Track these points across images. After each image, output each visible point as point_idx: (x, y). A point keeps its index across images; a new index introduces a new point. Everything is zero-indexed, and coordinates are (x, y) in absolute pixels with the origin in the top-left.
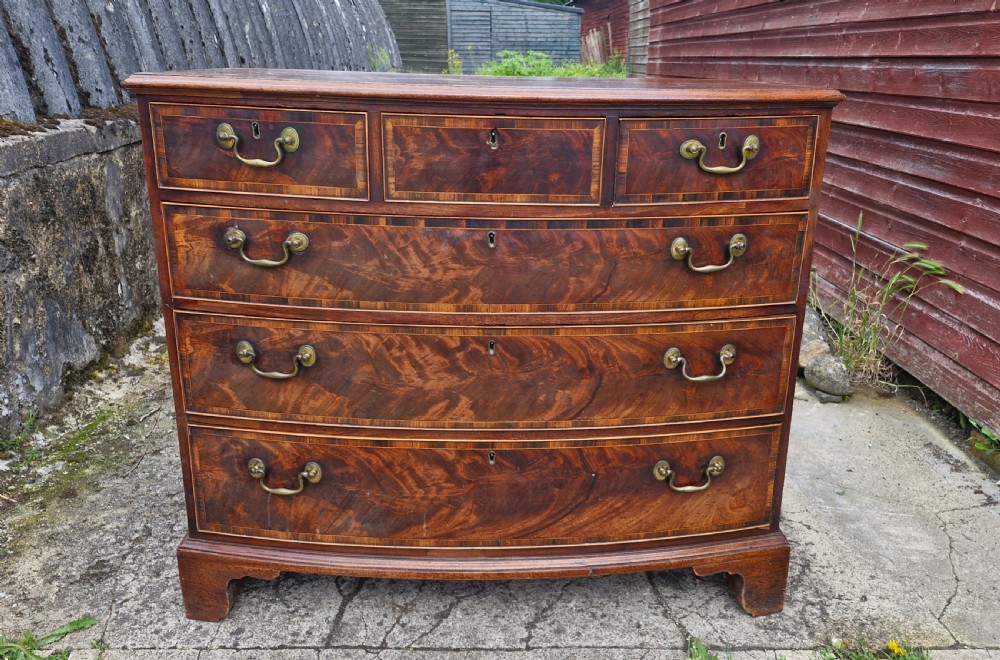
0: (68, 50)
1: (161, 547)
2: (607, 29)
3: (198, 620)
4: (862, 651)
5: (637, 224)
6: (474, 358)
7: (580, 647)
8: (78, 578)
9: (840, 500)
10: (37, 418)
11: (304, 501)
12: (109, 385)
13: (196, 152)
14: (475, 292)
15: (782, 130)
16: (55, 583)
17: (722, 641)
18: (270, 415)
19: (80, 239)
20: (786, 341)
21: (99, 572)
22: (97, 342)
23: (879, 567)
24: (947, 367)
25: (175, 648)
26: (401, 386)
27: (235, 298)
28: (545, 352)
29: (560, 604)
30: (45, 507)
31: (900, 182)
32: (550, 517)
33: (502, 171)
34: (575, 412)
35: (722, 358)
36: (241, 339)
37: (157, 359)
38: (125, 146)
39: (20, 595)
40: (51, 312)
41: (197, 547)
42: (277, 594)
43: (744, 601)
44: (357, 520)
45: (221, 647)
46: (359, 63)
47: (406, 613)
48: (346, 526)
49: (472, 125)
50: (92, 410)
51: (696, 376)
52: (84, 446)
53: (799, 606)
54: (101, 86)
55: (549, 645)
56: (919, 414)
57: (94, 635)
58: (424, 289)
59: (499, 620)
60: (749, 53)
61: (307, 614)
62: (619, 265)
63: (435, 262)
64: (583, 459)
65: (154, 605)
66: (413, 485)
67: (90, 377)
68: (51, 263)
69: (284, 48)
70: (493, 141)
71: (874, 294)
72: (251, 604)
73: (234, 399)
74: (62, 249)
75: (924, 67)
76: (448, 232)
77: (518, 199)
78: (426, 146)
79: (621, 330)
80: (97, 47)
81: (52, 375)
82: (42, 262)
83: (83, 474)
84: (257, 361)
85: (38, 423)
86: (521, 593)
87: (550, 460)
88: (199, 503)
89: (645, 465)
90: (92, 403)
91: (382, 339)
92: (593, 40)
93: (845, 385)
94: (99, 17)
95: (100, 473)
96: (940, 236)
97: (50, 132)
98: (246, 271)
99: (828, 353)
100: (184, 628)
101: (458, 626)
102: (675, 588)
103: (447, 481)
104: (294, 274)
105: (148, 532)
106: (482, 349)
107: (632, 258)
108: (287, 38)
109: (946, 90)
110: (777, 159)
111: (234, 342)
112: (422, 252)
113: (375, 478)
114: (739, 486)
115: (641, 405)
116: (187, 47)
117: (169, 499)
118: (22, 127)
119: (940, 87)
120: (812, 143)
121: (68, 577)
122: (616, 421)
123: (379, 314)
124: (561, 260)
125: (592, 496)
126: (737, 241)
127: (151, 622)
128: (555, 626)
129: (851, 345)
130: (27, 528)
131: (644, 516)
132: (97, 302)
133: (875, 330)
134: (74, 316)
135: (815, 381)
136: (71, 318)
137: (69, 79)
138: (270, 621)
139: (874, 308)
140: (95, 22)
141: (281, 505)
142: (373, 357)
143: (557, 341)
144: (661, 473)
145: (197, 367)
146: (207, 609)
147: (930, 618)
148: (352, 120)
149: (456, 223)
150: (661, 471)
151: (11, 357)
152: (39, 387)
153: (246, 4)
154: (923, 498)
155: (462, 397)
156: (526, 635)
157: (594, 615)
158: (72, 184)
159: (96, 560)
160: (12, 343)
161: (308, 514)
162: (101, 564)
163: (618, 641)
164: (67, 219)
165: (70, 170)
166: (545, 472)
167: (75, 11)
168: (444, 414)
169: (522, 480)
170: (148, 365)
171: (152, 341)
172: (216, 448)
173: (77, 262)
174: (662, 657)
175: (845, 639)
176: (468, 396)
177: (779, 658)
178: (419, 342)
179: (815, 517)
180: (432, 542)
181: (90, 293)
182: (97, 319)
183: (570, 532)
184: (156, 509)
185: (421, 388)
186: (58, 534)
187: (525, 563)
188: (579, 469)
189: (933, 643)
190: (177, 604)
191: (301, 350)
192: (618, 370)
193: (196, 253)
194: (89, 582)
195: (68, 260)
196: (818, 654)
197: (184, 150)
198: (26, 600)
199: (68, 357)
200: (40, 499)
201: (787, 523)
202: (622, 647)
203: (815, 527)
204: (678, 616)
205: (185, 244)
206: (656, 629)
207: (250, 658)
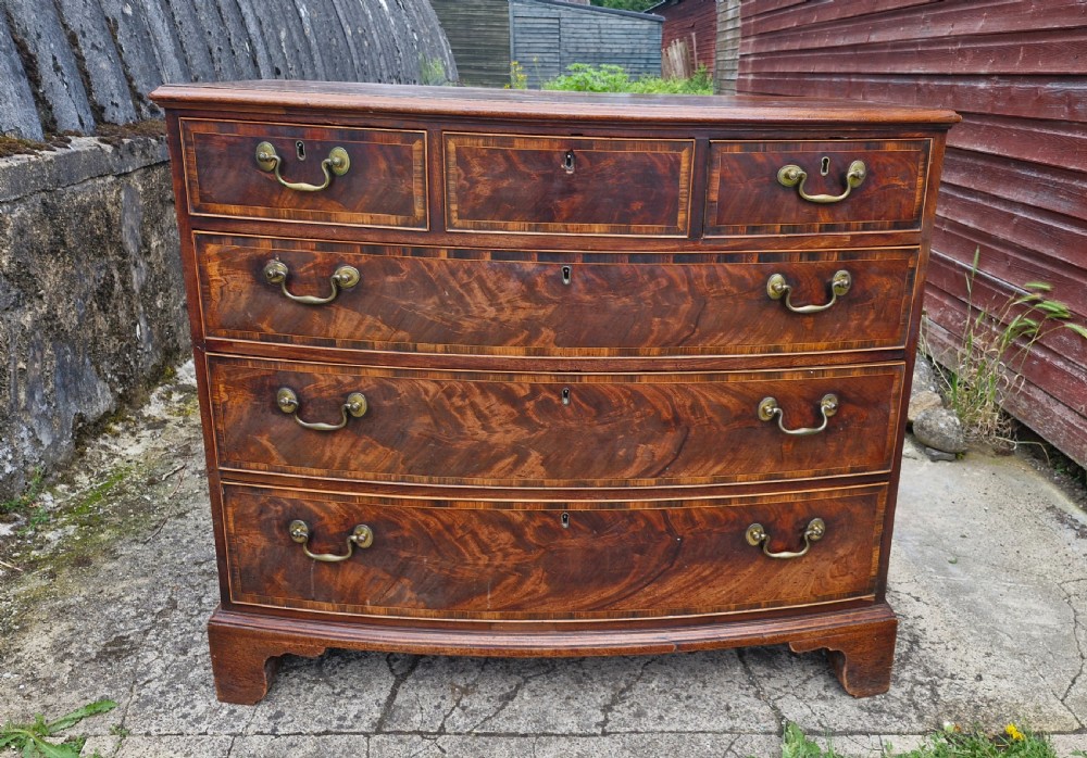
0: (80, 58)
1: (189, 621)
2: (691, 40)
3: (230, 702)
4: (976, 736)
5: (729, 258)
6: (546, 408)
7: (663, 732)
8: (94, 656)
9: (953, 569)
10: (44, 476)
11: (353, 568)
12: (126, 440)
13: (232, 174)
14: (547, 333)
15: (890, 154)
16: (68, 662)
17: (822, 726)
18: (315, 471)
19: (93, 273)
20: (894, 390)
21: (117, 649)
22: (112, 390)
23: (996, 643)
24: (1072, 422)
25: (206, 734)
26: (464, 439)
27: (276, 339)
28: (625, 401)
29: (640, 684)
30: (56, 576)
31: (1021, 214)
32: (630, 586)
33: (578, 198)
34: (656, 469)
35: (823, 409)
36: (281, 386)
37: (180, 410)
38: (144, 167)
39: (28, 676)
40: (60, 356)
41: (231, 620)
42: (321, 674)
43: (845, 681)
44: (412, 590)
45: (257, 733)
46: (409, 75)
47: (467, 695)
48: (400, 596)
49: (545, 147)
50: (107, 468)
51: (794, 429)
52: (99, 508)
53: (907, 686)
54: (117, 100)
55: (628, 730)
56: (1041, 473)
57: (113, 719)
58: (490, 330)
59: (572, 702)
60: (853, 69)
61: (355, 696)
62: (709, 305)
63: (502, 300)
64: (667, 522)
65: (181, 686)
66: (476, 550)
67: (104, 431)
68: (60, 300)
69: (325, 58)
70: (569, 164)
71: (992, 340)
72: (291, 685)
73: (274, 453)
74: (73, 284)
75: (1049, 86)
76: (518, 267)
77: (597, 230)
78: (493, 169)
79: (711, 377)
80: (112, 54)
81: (61, 428)
82: (50, 298)
83: (98, 539)
84: (300, 410)
85: (45, 482)
86: (596, 672)
87: (631, 522)
88: (233, 570)
89: (736, 528)
90: (107, 459)
91: (442, 387)
92: (676, 52)
93: (958, 441)
94: (115, 21)
95: (118, 539)
97: (60, 151)
98: (290, 309)
99: (939, 406)
100: (216, 711)
101: (525, 709)
102: (769, 667)
103: (515, 546)
104: (342, 313)
105: (173, 605)
106: (554, 398)
107: (722, 297)
108: (329, 46)
109: (1073, 112)
110: (884, 188)
111: (275, 389)
112: (488, 289)
113: (433, 543)
114: (841, 552)
115: (731, 462)
116: (215, 55)
117: (196, 568)
118: (28, 145)
119: (1066, 108)
120: (925, 170)
121: (82, 655)
122: (703, 479)
123: (439, 358)
124: (644, 299)
125: (677, 562)
126: (840, 279)
127: (178, 705)
128: (634, 709)
129: (965, 396)
130: (35, 600)
131: (734, 586)
132: (113, 345)
133: (993, 380)
134: (87, 360)
135: (925, 437)
136: (83, 362)
137: (82, 91)
138: (313, 704)
139: (991, 356)
140: (111, 27)
141: (326, 573)
142: (431, 405)
143: (641, 390)
144: (754, 537)
145: (232, 417)
146: (242, 690)
147: (1053, 700)
148: (411, 139)
149: (527, 256)
150: (755, 535)
151: (15, 406)
152: (46, 440)
153: (281, 7)
154: (1046, 566)
155: (531, 452)
156: (602, 718)
157: (678, 697)
158: (84, 210)
159: (114, 636)
160: (17, 391)
161: (357, 583)
162: (121, 640)
163: (705, 725)
164: (79, 250)
165: (82, 194)
166: (624, 536)
167: (87, 13)
168: (511, 471)
169: (598, 545)
170: (172, 417)
171: (175, 390)
172: (252, 509)
173: (90, 299)
174: (755, 743)
175: (958, 723)
176: (538, 451)
177: (884, 744)
178: (484, 389)
179: (925, 588)
180: (497, 614)
181: (104, 335)
182: (112, 364)
183: (651, 604)
184: (182, 579)
185: (486, 442)
186: (71, 606)
187: (600, 638)
188: (662, 532)
189: (1055, 727)
190: (208, 685)
191: (350, 398)
192: (707, 422)
193: (232, 289)
194: (106, 661)
195: (80, 298)
196: (928, 739)
197: (218, 173)
198: (35, 681)
199: (79, 407)
200: (49, 568)
201: (894, 594)
202: (709, 732)
203: (924, 598)
204: (772, 698)
205: (219, 278)
206: (748, 712)
207: (291, 745)
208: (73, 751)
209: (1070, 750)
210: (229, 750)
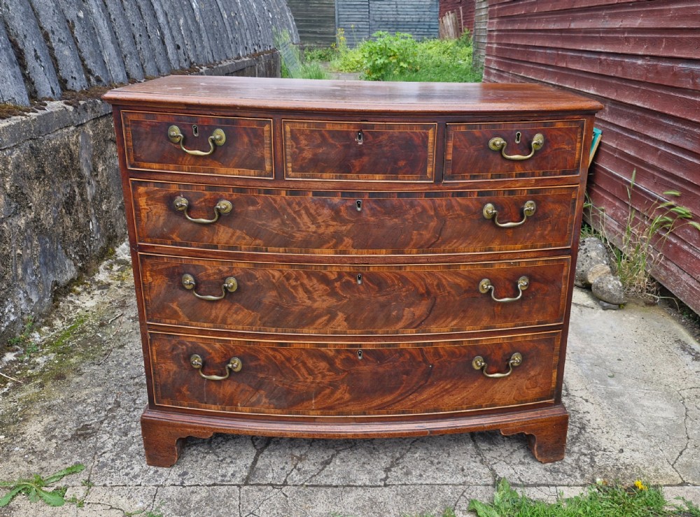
0: (51, 49)
1: (128, 415)
3: (155, 466)
4: (617, 487)
5: (460, 194)
6: (348, 286)
7: (421, 484)
8: (70, 437)
9: (611, 381)
10: (34, 322)
11: (230, 384)
12: (85, 296)
13: (154, 145)
14: (348, 241)
15: (560, 129)
16: (54, 441)
17: (521, 481)
18: (205, 325)
19: (62, 190)
20: (564, 273)
21: (84, 433)
22: (75, 265)
23: (634, 428)
24: (693, 285)
25: (140, 485)
26: (297, 305)
27: (181, 244)
28: (396, 282)
29: (409, 455)
30: (44, 386)
31: (663, 148)
32: (401, 395)
33: (366, 159)
34: (417, 323)
35: (519, 286)
36: (185, 273)
37: (119, 276)
38: (93, 119)
39: (29, 449)
40: (42, 245)
41: (155, 415)
42: (211, 448)
43: (536, 453)
44: (266, 397)
45: (172, 485)
46: (266, 42)
47: (301, 461)
48: (259, 401)
49: (345, 128)
50: (73, 315)
51: (502, 298)
52: (69, 342)
53: (576, 456)
54: (75, 75)
55: (400, 483)
56: (674, 318)
57: (83, 476)
58: (313, 239)
59: (366, 466)
60: (559, 45)
61: (231, 462)
62: (447, 223)
63: (319, 221)
64: (423, 356)
65: (124, 456)
66: (305, 373)
67: (70, 291)
68: (43, 208)
69: (209, 35)
70: (360, 138)
71: (644, 230)
72: (192, 455)
73: (181, 313)
74: (50, 198)
75: (680, 65)
76: (329, 200)
77: (377, 178)
78: (314, 142)
79: (449, 267)
80: (72, 45)
81: (44, 290)
82: (36, 208)
83: (69, 362)
84: (196, 288)
85: (35, 326)
86: (381, 447)
87: (400, 356)
88: (156, 385)
89: (467, 359)
90: (73, 310)
91: (283, 274)
92: (449, 20)
93: (620, 297)
94: (73, 22)
95: (82, 362)
96: (690, 190)
97: (41, 113)
98: (189, 226)
99: (609, 273)
100: (146, 471)
101: (337, 470)
102: (490, 444)
103: (329, 370)
104: (222, 228)
105: (118, 404)
106: (353, 280)
107: (456, 218)
108: (212, 27)
109: (695, 84)
110: (556, 149)
111: (181, 275)
112: (311, 214)
113: (279, 368)
114: (532, 373)
115: (463, 318)
116: (137, 40)
117: (132, 380)
118: (20, 110)
119: (691, 81)
120: (582, 138)
121: (62, 436)
122: (446, 329)
123: (281, 256)
124: (407, 220)
125: (429, 380)
126: (529, 206)
127: (123, 468)
128: (405, 470)
129: (627, 266)
130: (31, 402)
131: (465, 394)
132: (76, 235)
133: (644, 256)
134: (59, 246)
135: (599, 294)
136: (57, 247)
137: (53, 71)
138: (206, 467)
139: (644, 240)
140: (70, 26)
141: (213, 387)
142: (277, 284)
143: (404, 274)
144: (477, 364)
145: (155, 292)
146: (162, 458)
147: (666, 465)
148: (262, 124)
149: (335, 194)
150: (478, 363)
151: (15, 278)
152: (35, 299)
153: (180, 3)
154: (670, 379)
155: (339, 313)
156: (384, 476)
157: (432, 463)
158: (56, 150)
159: (82, 424)
160: (16, 268)
161: (232, 393)
162: (86, 427)
163: (448, 480)
164: (53, 176)
165: (55, 140)
166: (397, 364)
167: (56, 19)
168: (326, 325)
169: (381, 370)
170: (113, 281)
171: (115, 263)
172: (168, 347)
173: (61, 207)
174: (478, 491)
175: (606, 480)
176: (343, 312)
177: (558, 491)
178: (309, 275)
179: (592, 393)
180: (319, 412)
181: (70, 229)
182: (75, 248)
183: (414, 406)
184: (123, 388)
185: (310, 307)
186: (54, 406)
187: (383, 426)
188: (420, 362)
189: (666, 482)
190: (141, 455)
191: (227, 281)
192: (447, 294)
193: (154, 214)
194: (77, 440)
195: (54, 206)
196: (586, 489)
197: (145, 144)
198: (34, 453)
199: (55, 277)
200: (39, 381)
201: (572, 397)
202: (450, 484)
203: (591, 400)
204: (491, 463)
205: (146, 207)
206: (475, 472)
207: (193, 492)
208: (60, 496)
209: (674, 496)
210: (155, 496)
